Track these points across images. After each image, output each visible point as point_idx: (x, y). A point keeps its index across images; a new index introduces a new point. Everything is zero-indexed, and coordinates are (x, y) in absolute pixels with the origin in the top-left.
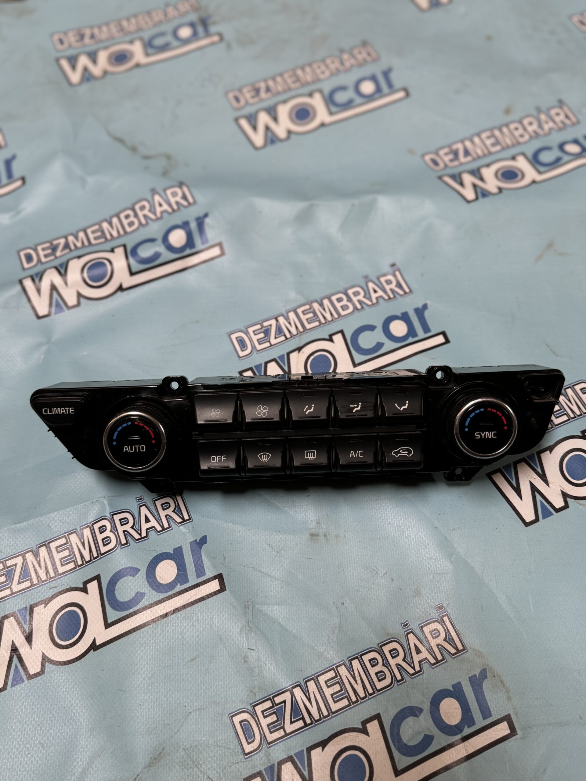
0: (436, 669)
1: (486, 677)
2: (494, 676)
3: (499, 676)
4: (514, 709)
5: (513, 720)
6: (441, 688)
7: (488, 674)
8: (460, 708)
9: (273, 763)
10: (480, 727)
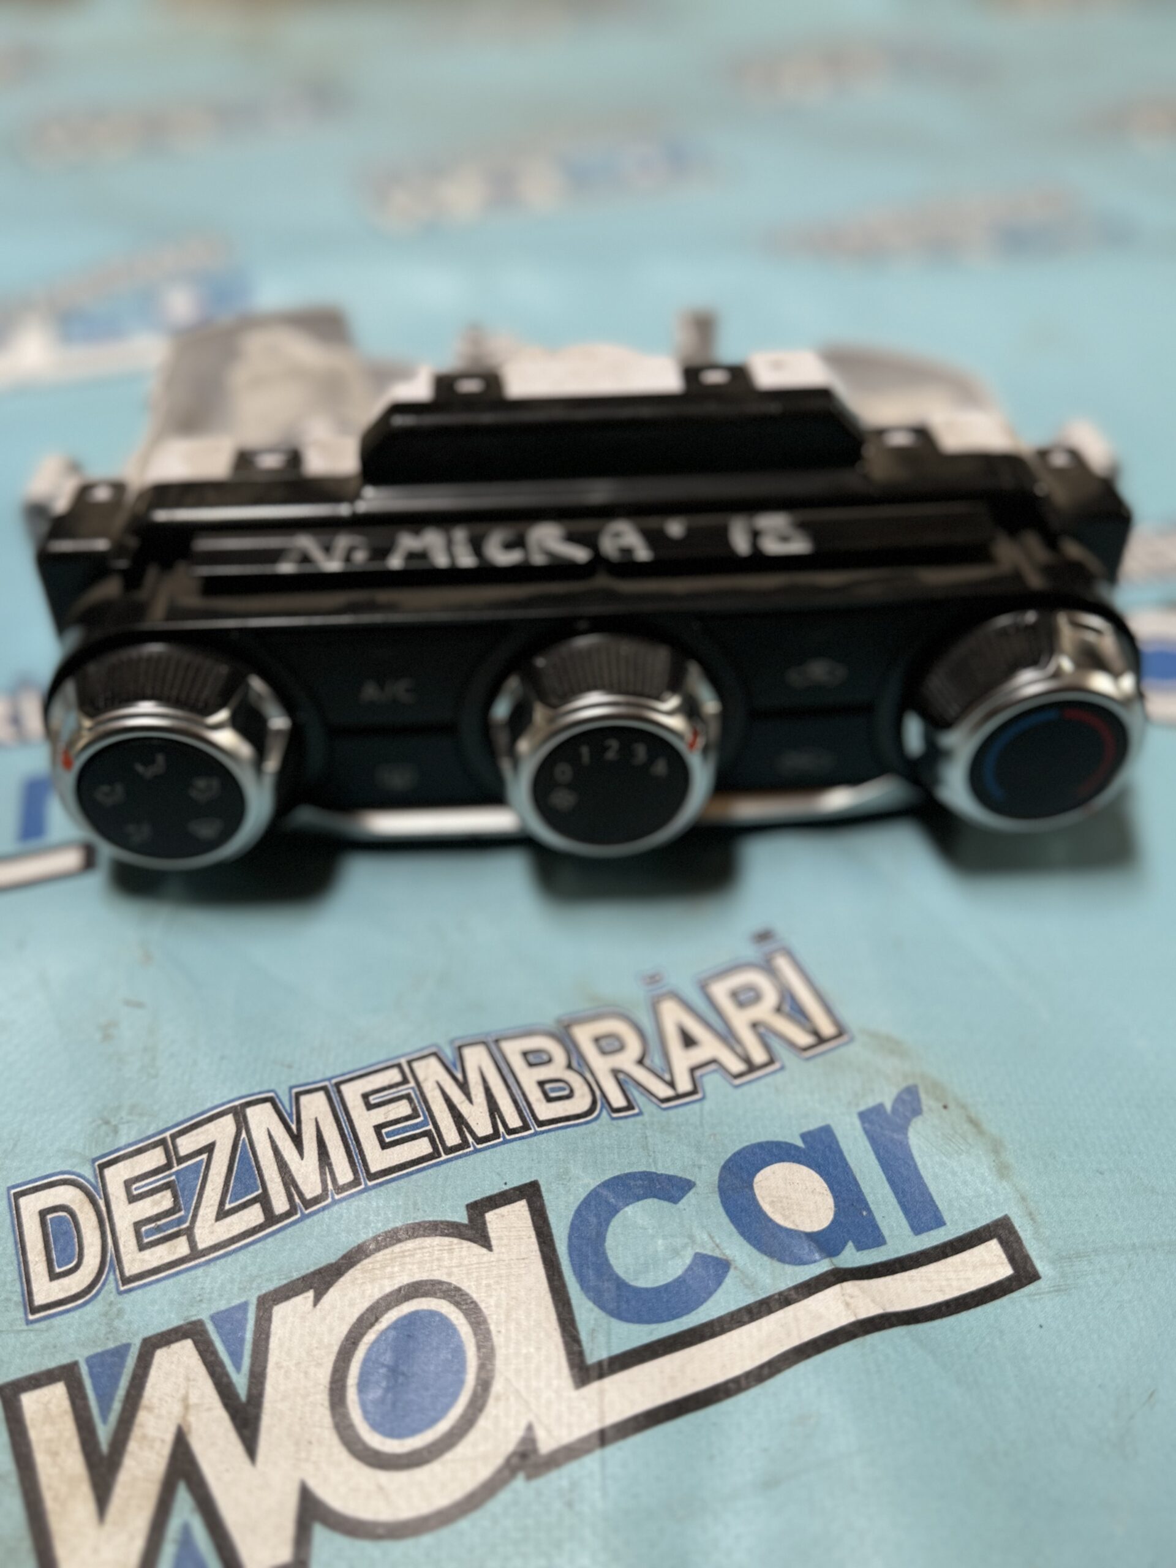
0: (745, 1088)
1: (917, 1111)
2: (945, 1107)
3: (963, 1107)
4: (1023, 1199)
5: (1021, 1234)
6: (762, 1139)
7: (926, 1101)
8: (829, 1192)
9: (124, 1341)
10: (903, 1252)
